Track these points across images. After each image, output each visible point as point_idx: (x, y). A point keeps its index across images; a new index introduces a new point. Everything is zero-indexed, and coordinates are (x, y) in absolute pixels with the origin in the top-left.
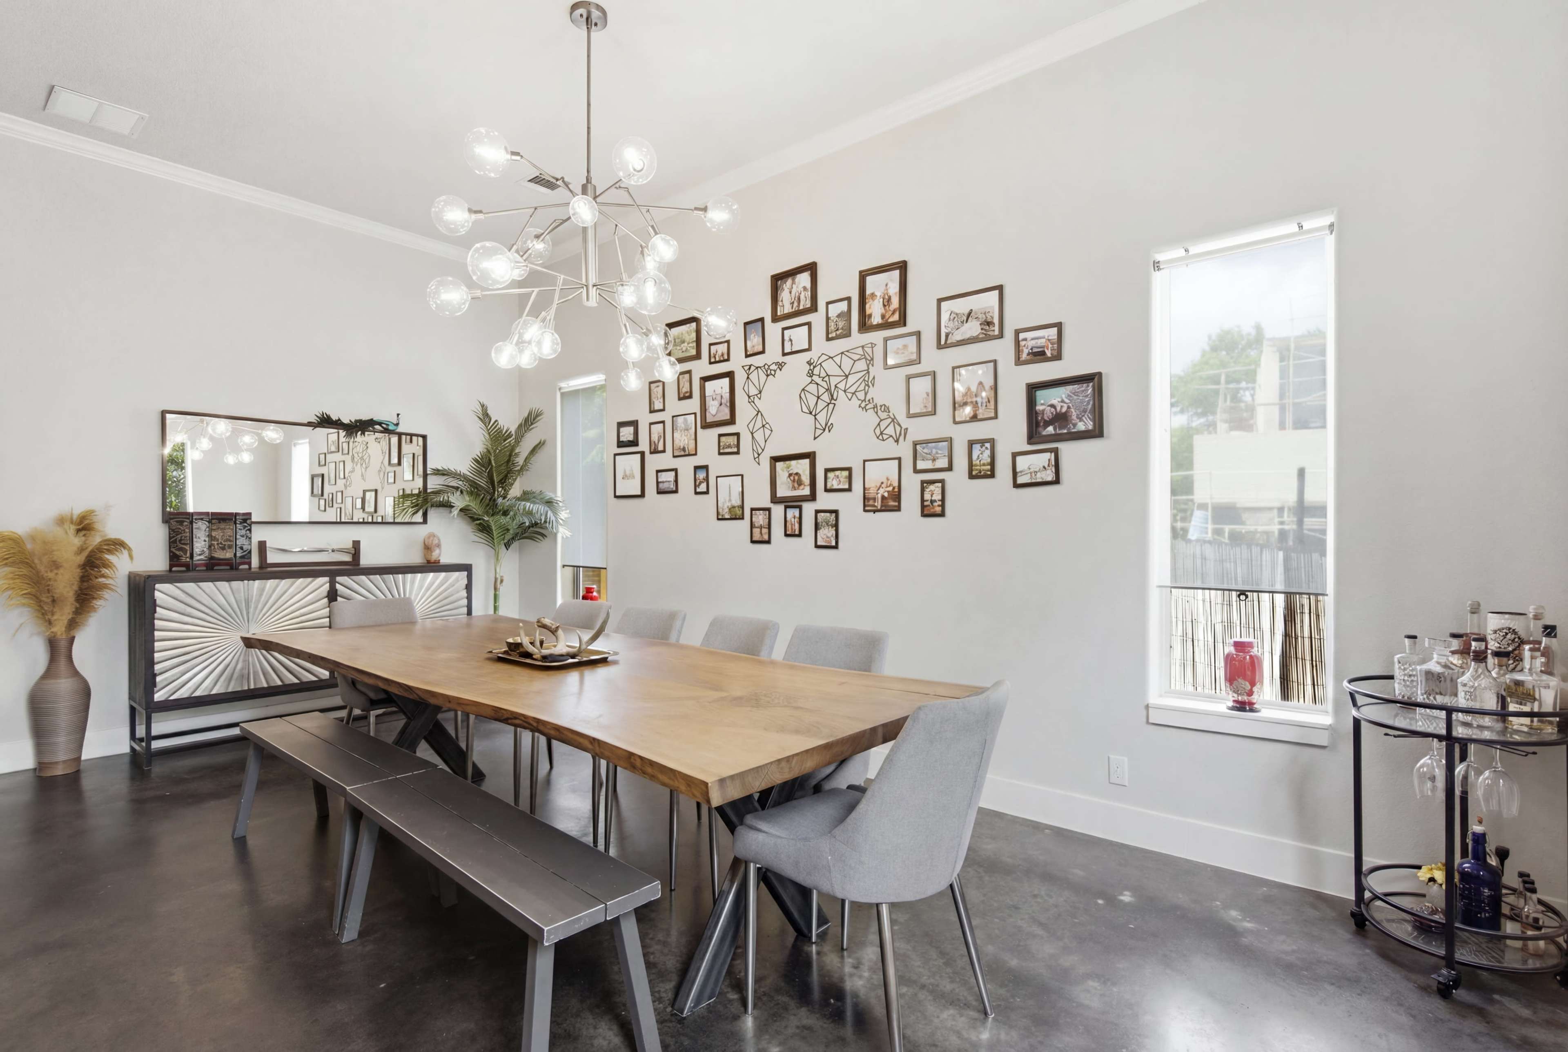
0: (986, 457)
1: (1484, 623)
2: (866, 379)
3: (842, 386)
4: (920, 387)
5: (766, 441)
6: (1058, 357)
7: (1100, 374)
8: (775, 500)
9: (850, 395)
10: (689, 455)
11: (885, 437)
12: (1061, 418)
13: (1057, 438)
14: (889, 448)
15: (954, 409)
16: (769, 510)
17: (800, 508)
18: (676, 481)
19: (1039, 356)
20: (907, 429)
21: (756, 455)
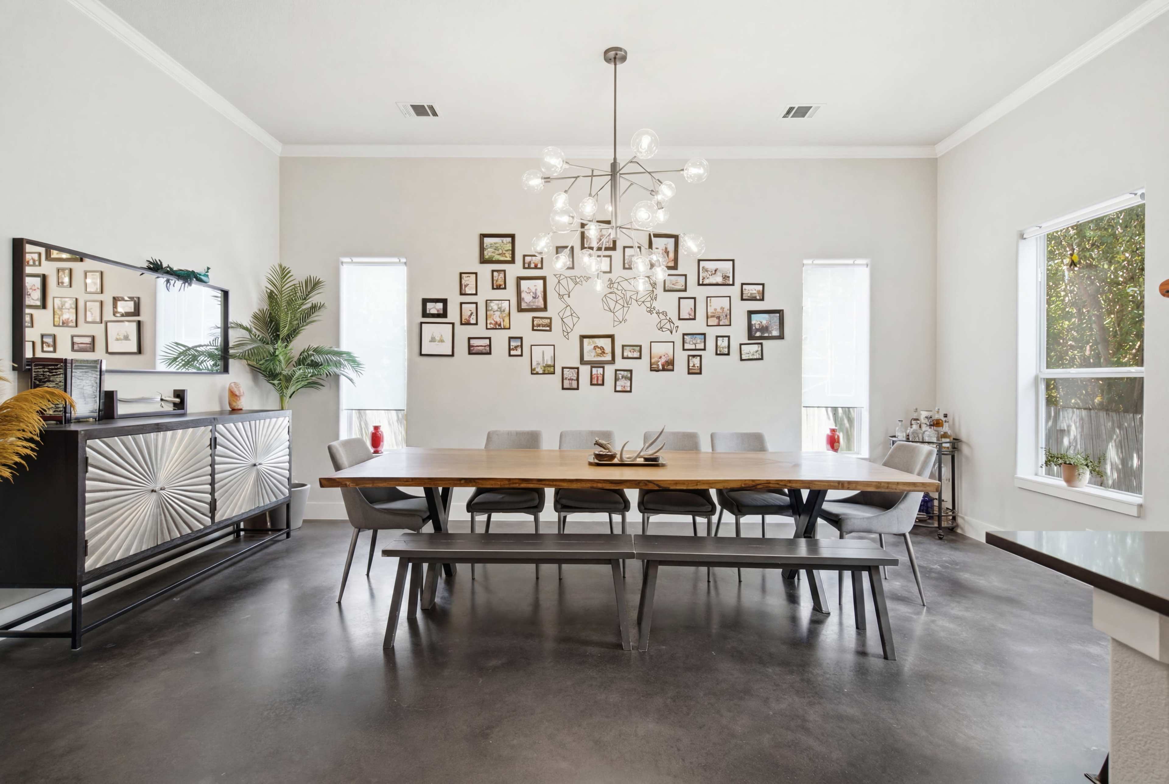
0: (726, 343)
1: (920, 415)
2: (651, 295)
3: (634, 297)
4: (687, 305)
5: (574, 325)
6: (762, 299)
7: (783, 310)
8: (582, 362)
9: (640, 303)
10: (505, 329)
11: (664, 330)
12: (764, 329)
13: (761, 338)
14: (666, 336)
15: (707, 318)
16: (578, 368)
17: (603, 368)
18: (490, 346)
19: (753, 299)
20: (678, 327)
21: (565, 334)
